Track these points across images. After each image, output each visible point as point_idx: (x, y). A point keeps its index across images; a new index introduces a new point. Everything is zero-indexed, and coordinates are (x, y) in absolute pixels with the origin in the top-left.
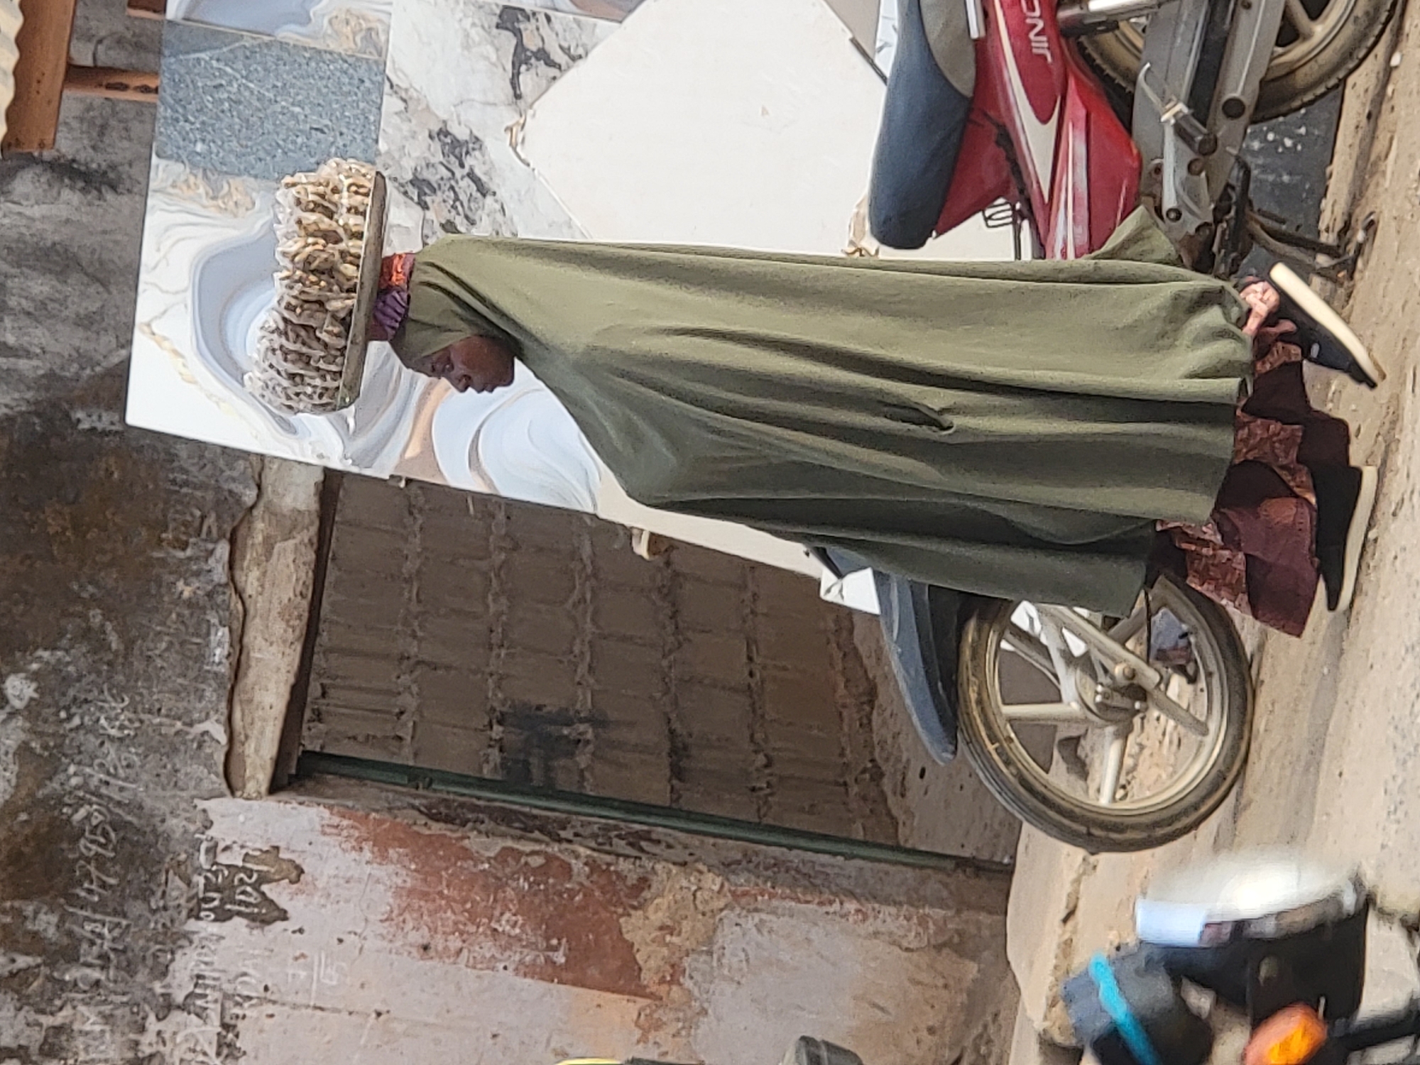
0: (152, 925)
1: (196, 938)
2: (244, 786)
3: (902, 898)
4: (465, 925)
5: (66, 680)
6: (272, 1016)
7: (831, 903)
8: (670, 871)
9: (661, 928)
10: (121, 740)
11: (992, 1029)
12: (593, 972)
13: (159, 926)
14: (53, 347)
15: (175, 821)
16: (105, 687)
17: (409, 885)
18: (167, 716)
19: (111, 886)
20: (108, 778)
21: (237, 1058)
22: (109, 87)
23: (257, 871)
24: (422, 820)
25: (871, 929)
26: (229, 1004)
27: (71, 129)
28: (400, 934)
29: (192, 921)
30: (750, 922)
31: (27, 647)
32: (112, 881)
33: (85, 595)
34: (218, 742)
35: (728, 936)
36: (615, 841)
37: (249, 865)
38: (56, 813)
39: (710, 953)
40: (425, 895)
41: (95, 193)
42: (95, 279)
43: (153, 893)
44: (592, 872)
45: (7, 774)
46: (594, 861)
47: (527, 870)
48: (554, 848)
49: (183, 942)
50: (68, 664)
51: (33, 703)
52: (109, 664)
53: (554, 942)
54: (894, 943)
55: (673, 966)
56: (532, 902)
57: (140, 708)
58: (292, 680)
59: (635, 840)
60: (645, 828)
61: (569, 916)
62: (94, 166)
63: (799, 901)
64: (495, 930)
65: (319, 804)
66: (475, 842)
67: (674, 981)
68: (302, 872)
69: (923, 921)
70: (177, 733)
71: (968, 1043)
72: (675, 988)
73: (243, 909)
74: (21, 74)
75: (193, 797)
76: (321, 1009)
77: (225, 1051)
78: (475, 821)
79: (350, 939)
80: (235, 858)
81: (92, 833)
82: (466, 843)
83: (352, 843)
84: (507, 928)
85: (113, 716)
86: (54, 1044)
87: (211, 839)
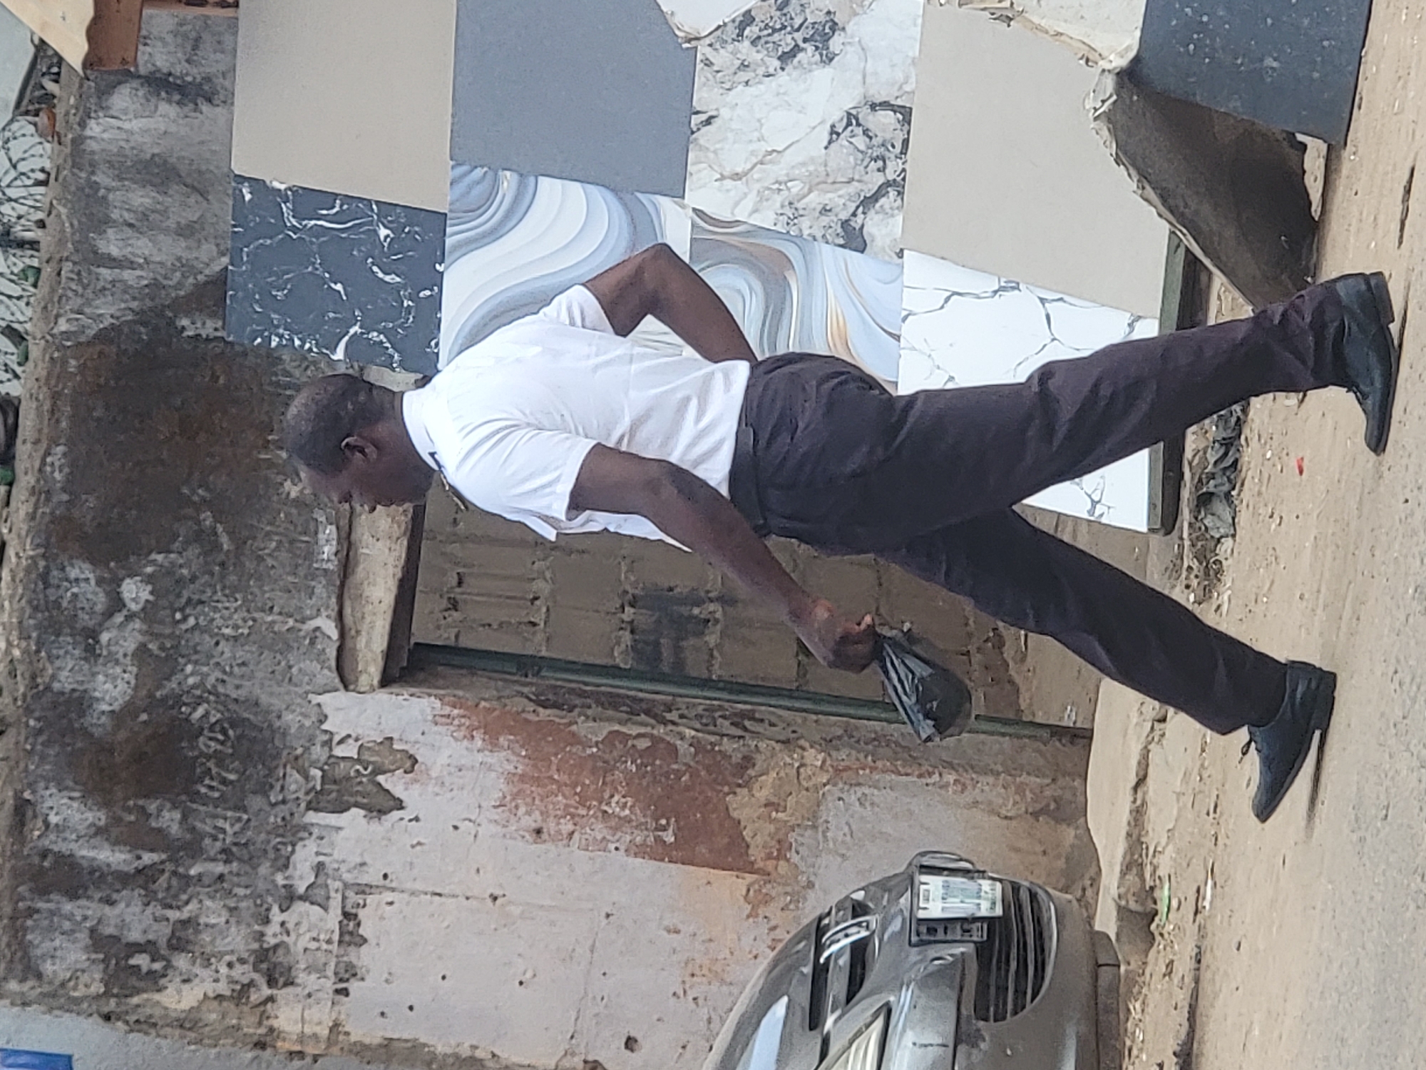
0: (272, 819)
1: (316, 831)
2: (357, 680)
3: (1001, 769)
4: (577, 808)
6: (391, 903)
7: (930, 774)
8: (773, 749)
9: (766, 805)
10: (235, 638)
12: (702, 850)
13: (279, 820)
14: (156, 257)
15: (291, 717)
16: (218, 587)
17: (519, 771)
18: (280, 614)
19: (232, 782)
20: (225, 677)
21: (359, 946)
22: (188, 3)
23: (372, 763)
24: (531, 707)
25: (969, 800)
27: (165, 44)
28: (513, 819)
29: (311, 813)
30: (853, 796)
31: (143, 552)
32: (232, 777)
33: (196, 498)
34: (329, 637)
35: (832, 812)
36: (720, 721)
37: (364, 757)
38: (174, 712)
39: (814, 827)
40: (537, 781)
41: (191, 106)
42: (194, 189)
43: (272, 787)
44: (696, 754)
45: (126, 676)
46: (699, 742)
47: (634, 753)
48: (660, 730)
49: (303, 834)
50: (181, 566)
51: (149, 606)
52: (222, 564)
53: (663, 822)
54: (992, 812)
55: (779, 842)
56: (640, 784)
57: (252, 607)
58: (399, 575)
59: (738, 720)
60: (749, 707)
61: (676, 797)
62: (189, 79)
63: (899, 774)
64: (606, 812)
65: (430, 695)
66: (583, 727)
67: (781, 856)
68: (416, 761)
69: (1020, 790)
70: (290, 630)
72: (782, 863)
73: (360, 800)
75: (307, 693)
76: (440, 895)
77: (348, 939)
78: (582, 707)
79: (464, 826)
80: (349, 750)
81: (211, 729)
82: (575, 728)
83: (464, 732)
84: (617, 810)
85: (227, 615)
86: (182, 938)
87: (326, 733)
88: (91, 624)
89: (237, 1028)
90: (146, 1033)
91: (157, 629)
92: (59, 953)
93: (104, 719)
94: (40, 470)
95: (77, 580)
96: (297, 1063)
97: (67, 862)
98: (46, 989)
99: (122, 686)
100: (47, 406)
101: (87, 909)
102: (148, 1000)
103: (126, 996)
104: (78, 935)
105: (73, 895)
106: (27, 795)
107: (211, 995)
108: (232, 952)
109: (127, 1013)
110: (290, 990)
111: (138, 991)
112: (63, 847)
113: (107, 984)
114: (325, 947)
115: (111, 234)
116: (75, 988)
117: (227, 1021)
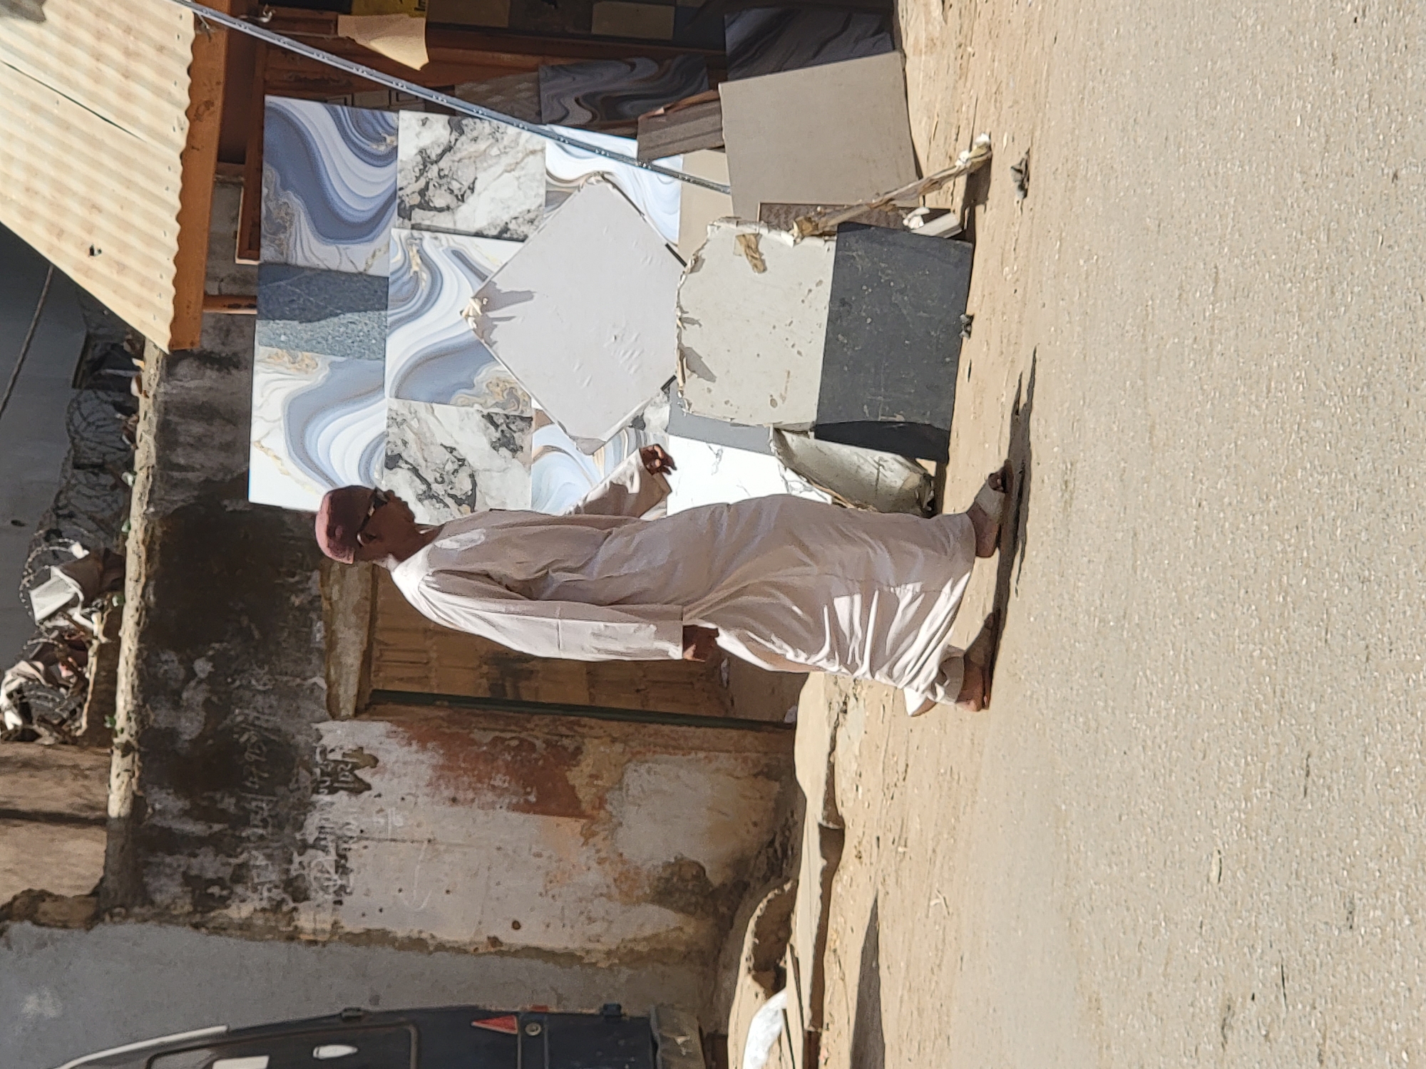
0: (291, 800)
1: (318, 805)
2: (340, 713)
3: (731, 748)
4: (476, 784)
5: (230, 660)
6: (366, 847)
7: (689, 753)
8: (593, 743)
9: (591, 776)
10: (265, 692)
11: (790, 820)
12: (553, 806)
13: (296, 801)
14: (208, 464)
15: (300, 737)
16: (253, 661)
17: (440, 763)
18: (291, 676)
19: (266, 778)
20: (259, 715)
21: (348, 874)
22: (230, 307)
23: (351, 762)
24: (445, 724)
25: (714, 767)
26: (340, 842)
27: (209, 334)
28: (438, 793)
29: (315, 795)
30: (643, 769)
31: (207, 642)
32: (266, 775)
33: (237, 608)
34: (322, 689)
35: (630, 778)
36: (559, 727)
37: (347, 759)
38: (229, 738)
39: (621, 789)
40: (450, 769)
41: (226, 371)
42: (229, 421)
43: (290, 780)
44: (547, 747)
45: (199, 717)
46: (549, 740)
47: (509, 748)
48: (524, 734)
49: (312, 808)
50: (230, 650)
51: (212, 675)
52: (255, 648)
53: (529, 789)
54: (729, 774)
55: (600, 798)
56: (514, 767)
57: (274, 672)
58: (363, 648)
59: (571, 726)
60: (576, 719)
61: (536, 774)
62: (224, 355)
63: (670, 754)
64: (493, 785)
65: (383, 720)
66: (477, 735)
67: (601, 807)
68: (378, 760)
69: (745, 760)
70: (298, 685)
71: (778, 830)
72: (602, 812)
73: (344, 785)
74: (177, 302)
75: (310, 722)
76: (395, 841)
77: (340, 870)
78: (476, 723)
80: (337, 756)
81: (252, 748)
82: (472, 736)
83: (404, 742)
84: (500, 784)
85: (259, 679)
86: (240, 875)
87: (322, 746)
88: (176, 687)
89: (276, 928)
90: (221, 935)
91: (217, 688)
92: (164, 888)
93: (187, 745)
94: (142, 596)
95: (166, 661)
96: (313, 947)
97: (167, 832)
98: (157, 910)
99: (196, 724)
100: (144, 557)
101: (181, 861)
102: (220, 914)
103: (207, 912)
104: (175, 877)
105: (171, 853)
106: (140, 793)
107: (258, 908)
108: (270, 882)
109: (206, 922)
110: (306, 903)
111: (213, 909)
112: (165, 824)
113: (194, 904)
114: (327, 876)
115: (180, 450)
116: (175, 909)
117: (268, 924)
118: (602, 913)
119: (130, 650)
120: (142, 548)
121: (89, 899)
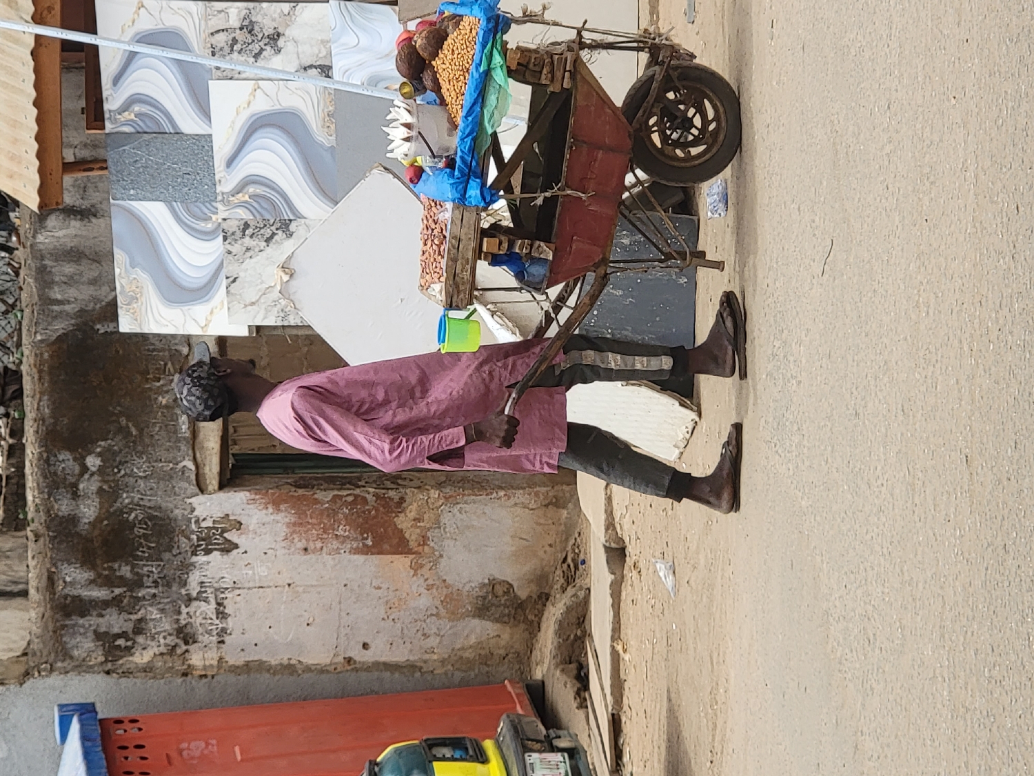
0: (175, 563)
1: (197, 565)
2: (207, 488)
3: (525, 485)
4: (322, 535)
5: (115, 454)
6: (239, 595)
7: (492, 493)
8: (413, 492)
9: (414, 520)
10: (145, 477)
11: (578, 540)
12: (386, 547)
13: (179, 563)
14: (80, 297)
15: (177, 511)
16: (133, 453)
17: (292, 521)
18: (165, 462)
19: (153, 547)
20: (142, 497)
21: (226, 618)
22: (84, 170)
23: (220, 528)
24: (293, 489)
25: (513, 503)
26: (218, 593)
27: (69, 192)
28: (292, 545)
29: (194, 557)
30: (455, 510)
31: (94, 442)
32: (153, 545)
33: (116, 412)
34: (191, 470)
35: (446, 519)
36: (386, 482)
37: (216, 526)
38: (121, 518)
39: (440, 528)
40: (301, 525)
41: (87, 220)
42: (94, 260)
43: (173, 547)
44: (377, 499)
45: (94, 503)
46: (378, 494)
47: (346, 504)
48: (357, 491)
49: (193, 568)
50: (114, 446)
51: (101, 468)
52: (133, 442)
53: (365, 535)
54: (524, 508)
55: (423, 537)
56: (352, 518)
57: (151, 460)
58: (220, 434)
59: (395, 480)
61: (370, 522)
62: (84, 207)
63: (476, 495)
64: (336, 535)
65: (244, 490)
66: (319, 495)
67: (425, 544)
68: (241, 524)
69: (537, 494)
70: (171, 469)
71: (569, 548)
72: (426, 547)
73: (217, 547)
74: (41, 171)
75: (184, 498)
76: (262, 587)
77: (220, 616)
78: (318, 485)
79: (270, 552)
80: (209, 523)
81: (140, 524)
82: (316, 496)
83: (263, 506)
84: (342, 533)
85: (139, 466)
86: (139, 628)
87: (196, 517)
88: (73, 480)
89: (172, 668)
90: (128, 677)
91: (107, 478)
92: (79, 645)
93: (86, 526)
94: (38, 409)
95: (63, 460)
96: (204, 680)
97: (77, 599)
98: (77, 663)
99: (93, 509)
100: (36, 376)
101: (92, 621)
102: (127, 661)
103: (116, 661)
104: (88, 634)
105: (82, 616)
106: (53, 570)
107: (157, 653)
108: (165, 631)
109: (117, 669)
110: (196, 645)
111: (122, 657)
112: (75, 593)
113: (106, 656)
114: (210, 621)
115: (56, 289)
116: (90, 661)
117: (167, 665)
118: (435, 630)
119: (33, 454)
120: (35, 370)
121: (21, 659)
